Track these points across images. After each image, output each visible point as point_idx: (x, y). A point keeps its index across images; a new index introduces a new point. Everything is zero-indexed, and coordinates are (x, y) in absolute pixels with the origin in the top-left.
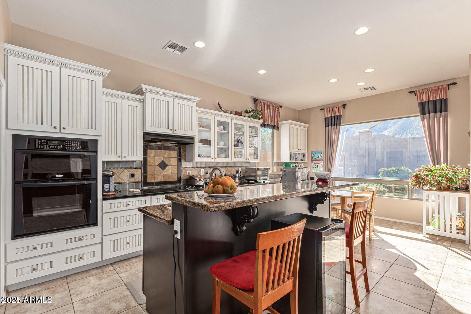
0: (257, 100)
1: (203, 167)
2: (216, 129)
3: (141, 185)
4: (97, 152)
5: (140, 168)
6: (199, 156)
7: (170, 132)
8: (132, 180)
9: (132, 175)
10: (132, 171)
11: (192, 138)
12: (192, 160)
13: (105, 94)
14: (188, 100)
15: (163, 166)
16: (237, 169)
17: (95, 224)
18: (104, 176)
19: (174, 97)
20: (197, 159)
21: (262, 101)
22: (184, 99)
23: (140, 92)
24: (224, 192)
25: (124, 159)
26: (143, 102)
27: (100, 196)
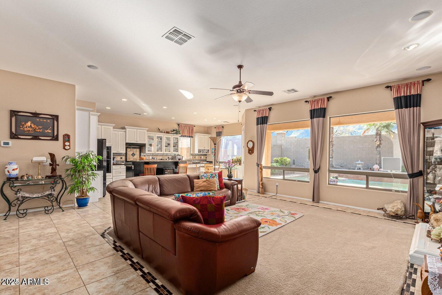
0: (179, 125)
1: (151, 156)
2: (156, 140)
3: (125, 162)
4: (111, 150)
5: (124, 156)
6: (148, 151)
7: (136, 143)
8: (121, 160)
9: (121, 158)
10: (121, 157)
11: (145, 144)
12: (145, 153)
13: (113, 131)
14: (143, 129)
15: (133, 155)
16: (168, 156)
17: (111, 172)
18: (113, 158)
19: (137, 129)
20: (147, 152)
21: (182, 125)
22: (141, 129)
23: (124, 128)
24: (142, 159)
25: (119, 152)
26: (125, 132)
27: (112, 164)
